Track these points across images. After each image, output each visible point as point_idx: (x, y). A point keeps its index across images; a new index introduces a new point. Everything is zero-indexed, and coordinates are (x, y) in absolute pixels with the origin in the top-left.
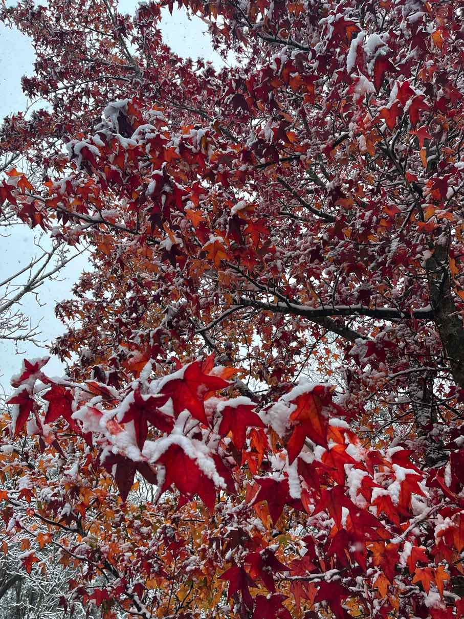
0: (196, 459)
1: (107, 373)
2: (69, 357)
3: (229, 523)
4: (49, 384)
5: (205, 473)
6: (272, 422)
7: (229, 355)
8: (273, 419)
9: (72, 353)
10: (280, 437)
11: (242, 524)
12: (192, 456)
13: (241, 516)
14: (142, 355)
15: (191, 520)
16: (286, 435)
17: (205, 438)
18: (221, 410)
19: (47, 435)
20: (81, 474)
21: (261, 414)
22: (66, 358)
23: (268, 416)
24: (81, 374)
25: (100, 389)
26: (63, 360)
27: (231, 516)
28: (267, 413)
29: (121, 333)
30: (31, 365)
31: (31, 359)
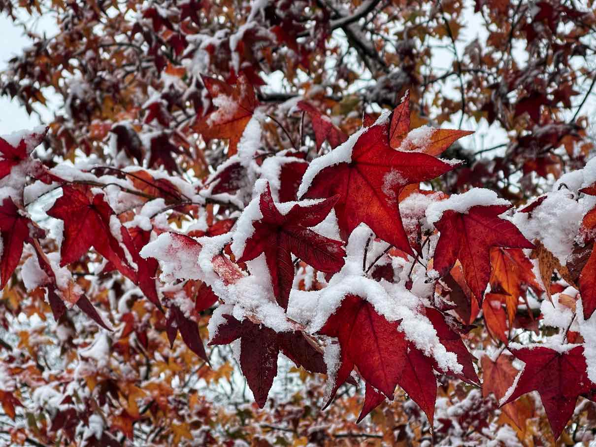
0: (399, 322)
1: (145, 138)
2: (43, 101)
3: (442, 438)
4: (54, 184)
5: (419, 347)
6: (543, 234)
7: (410, 70)
8: (545, 228)
9: (48, 92)
10: (563, 263)
11: (471, 439)
12: (390, 317)
13: (469, 423)
14: (234, 105)
15: (350, 435)
16: (577, 261)
17: (403, 275)
18: (437, 219)
19: (66, 286)
20: (115, 354)
21: (517, 218)
22: (37, 106)
23: (533, 222)
24: (79, 140)
25: (157, 184)
26: (29, 110)
27: (447, 424)
28: (530, 217)
29: (160, 42)
30: (10, 147)
31: (10, 133)
